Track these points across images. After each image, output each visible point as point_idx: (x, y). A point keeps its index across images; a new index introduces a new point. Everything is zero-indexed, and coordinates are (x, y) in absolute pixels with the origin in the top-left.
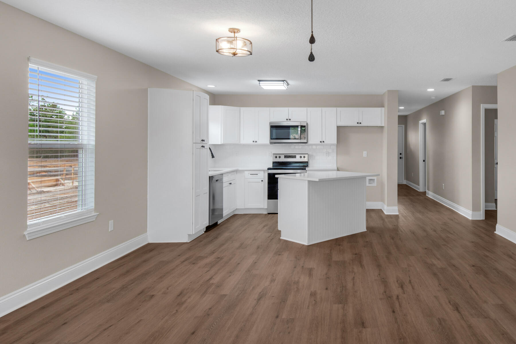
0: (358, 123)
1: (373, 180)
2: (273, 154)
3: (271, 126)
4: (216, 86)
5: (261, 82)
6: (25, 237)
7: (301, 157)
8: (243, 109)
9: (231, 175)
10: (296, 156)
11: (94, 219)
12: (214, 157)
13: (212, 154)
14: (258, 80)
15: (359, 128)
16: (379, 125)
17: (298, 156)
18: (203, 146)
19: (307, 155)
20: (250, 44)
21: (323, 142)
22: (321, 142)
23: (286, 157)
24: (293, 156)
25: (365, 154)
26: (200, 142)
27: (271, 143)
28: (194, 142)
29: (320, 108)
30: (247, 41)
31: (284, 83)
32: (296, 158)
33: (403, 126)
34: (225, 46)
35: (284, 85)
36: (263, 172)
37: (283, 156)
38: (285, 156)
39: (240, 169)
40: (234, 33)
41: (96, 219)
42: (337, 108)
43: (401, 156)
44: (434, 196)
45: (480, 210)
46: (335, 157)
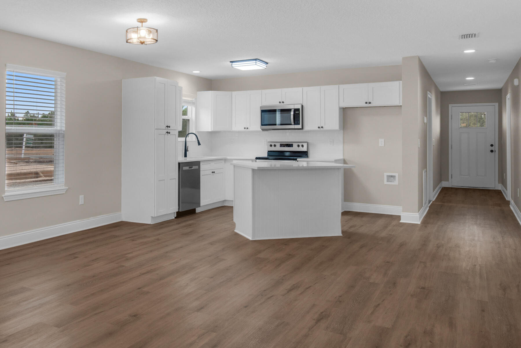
0: (366, 103)
1: (393, 177)
2: (268, 142)
3: (262, 110)
4: (200, 71)
5: (233, 64)
6: (3, 198)
7: (299, 146)
8: (234, 93)
9: (215, 163)
10: (292, 144)
11: (64, 192)
12: (200, 145)
13: (198, 141)
14: (230, 62)
15: (369, 109)
17: (295, 145)
18: (167, 132)
19: (306, 143)
20: (156, 32)
21: (322, 127)
22: (319, 127)
23: (282, 145)
24: (289, 144)
25: (381, 142)
26: (165, 129)
27: (263, 130)
28: (156, 128)
29: (319, 87)
30: (152, 29)
31: (256, 63)
32: (293, 147)
33: (497, 105)
34: (134, 37)
35: (256, 64)
37: (278, 145)
38: (280, 144)
39: (229, 158)
40: (142, 22)
41: (65, 193)
42: (339, 86)
43: (493, 148)
46: (341, 147)
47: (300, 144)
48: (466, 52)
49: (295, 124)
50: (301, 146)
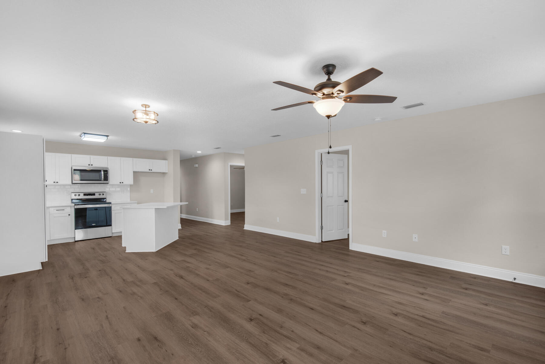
0: (150, 170)
3: (74, 169)
10: (95, 194)
15: (150, 173)
16: (164, 171)
17: (97, 194)
19: (105, 193)
21: (123, 183)
22: (120, 183)
23: (85, 195)
24: (92, 194)
25: (152, 191)
27: (73, 184)
29: (119, 158)
32: (95, 195)
34: (140, 116)
36: (69, 208)
37: (82, 194)
40: (146, 107)
42: (133, 159)
44: (187, 217)
45: (228, 220)
46: (129, 194)
47: (101, 193)
48: (198, 152)
49: (104, 180)
50: (101, 195)
